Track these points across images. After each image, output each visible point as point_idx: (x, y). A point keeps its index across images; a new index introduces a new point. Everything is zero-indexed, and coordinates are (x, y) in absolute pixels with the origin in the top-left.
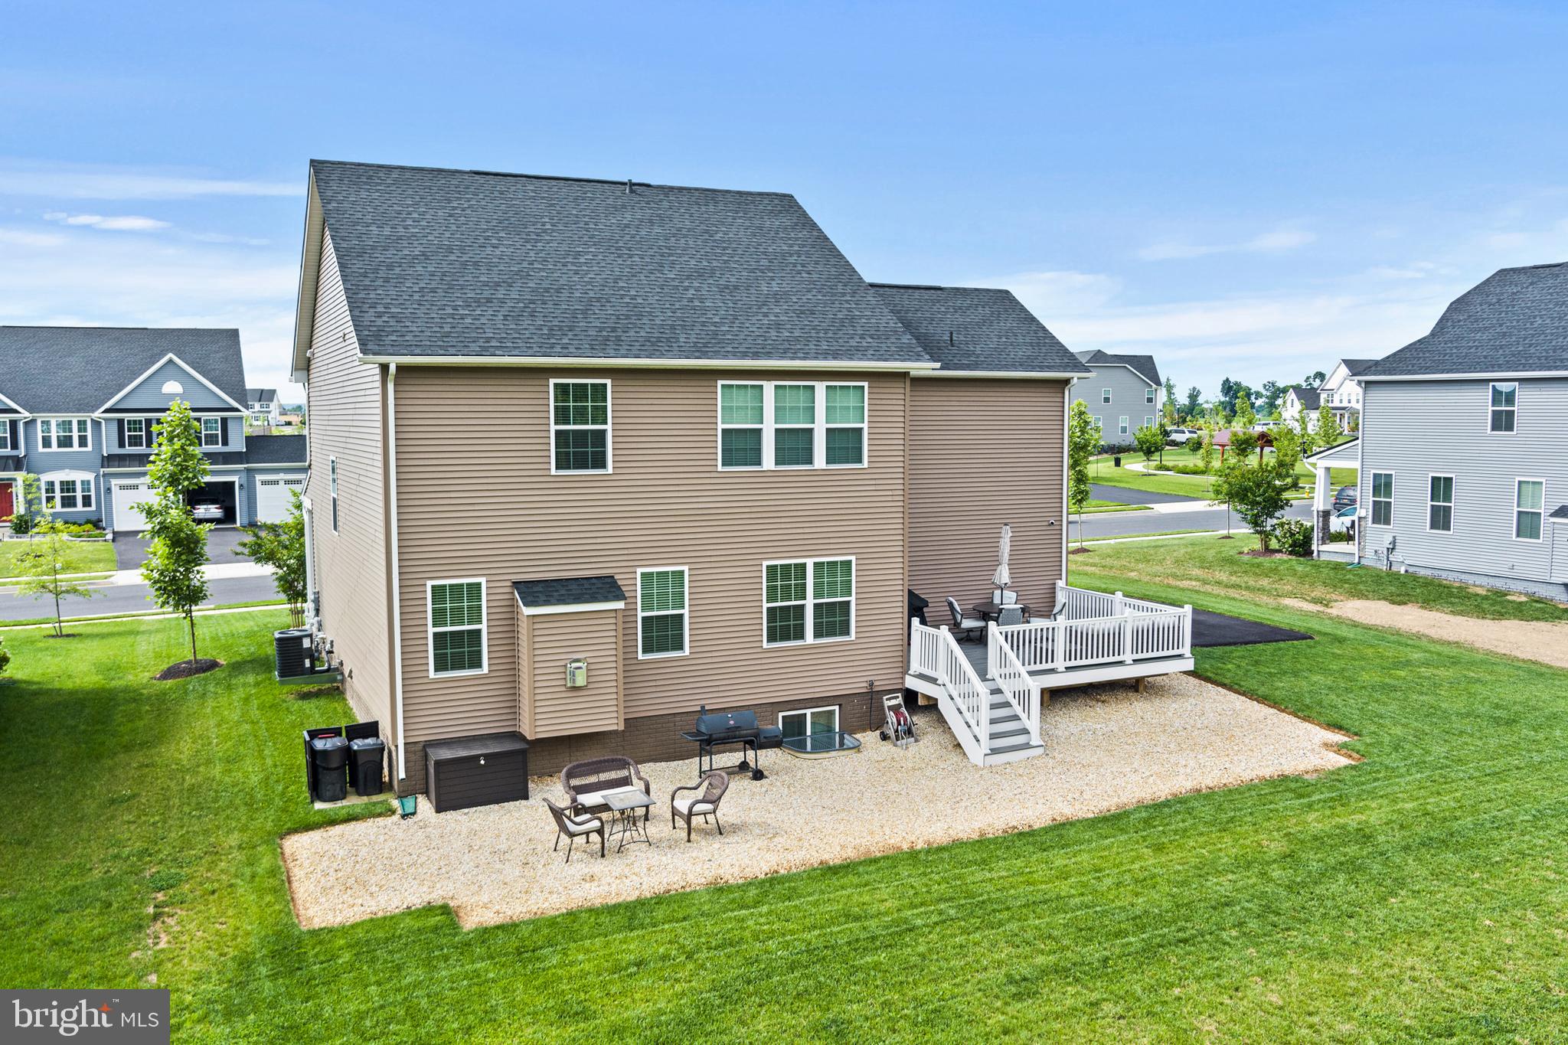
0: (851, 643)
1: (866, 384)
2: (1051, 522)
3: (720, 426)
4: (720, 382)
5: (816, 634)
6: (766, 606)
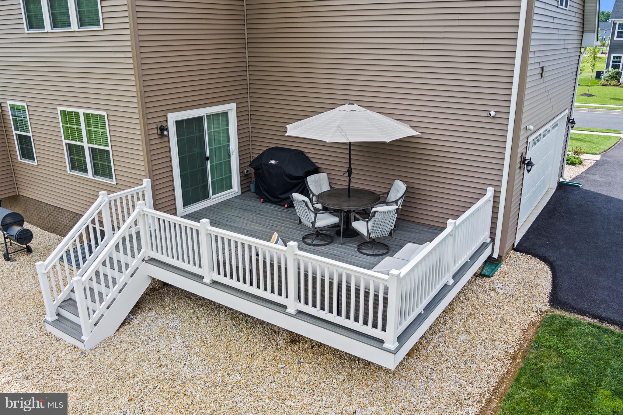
0: (114, 187)
2: (493, 113)
5: (96, 172)
6: (64, 141)
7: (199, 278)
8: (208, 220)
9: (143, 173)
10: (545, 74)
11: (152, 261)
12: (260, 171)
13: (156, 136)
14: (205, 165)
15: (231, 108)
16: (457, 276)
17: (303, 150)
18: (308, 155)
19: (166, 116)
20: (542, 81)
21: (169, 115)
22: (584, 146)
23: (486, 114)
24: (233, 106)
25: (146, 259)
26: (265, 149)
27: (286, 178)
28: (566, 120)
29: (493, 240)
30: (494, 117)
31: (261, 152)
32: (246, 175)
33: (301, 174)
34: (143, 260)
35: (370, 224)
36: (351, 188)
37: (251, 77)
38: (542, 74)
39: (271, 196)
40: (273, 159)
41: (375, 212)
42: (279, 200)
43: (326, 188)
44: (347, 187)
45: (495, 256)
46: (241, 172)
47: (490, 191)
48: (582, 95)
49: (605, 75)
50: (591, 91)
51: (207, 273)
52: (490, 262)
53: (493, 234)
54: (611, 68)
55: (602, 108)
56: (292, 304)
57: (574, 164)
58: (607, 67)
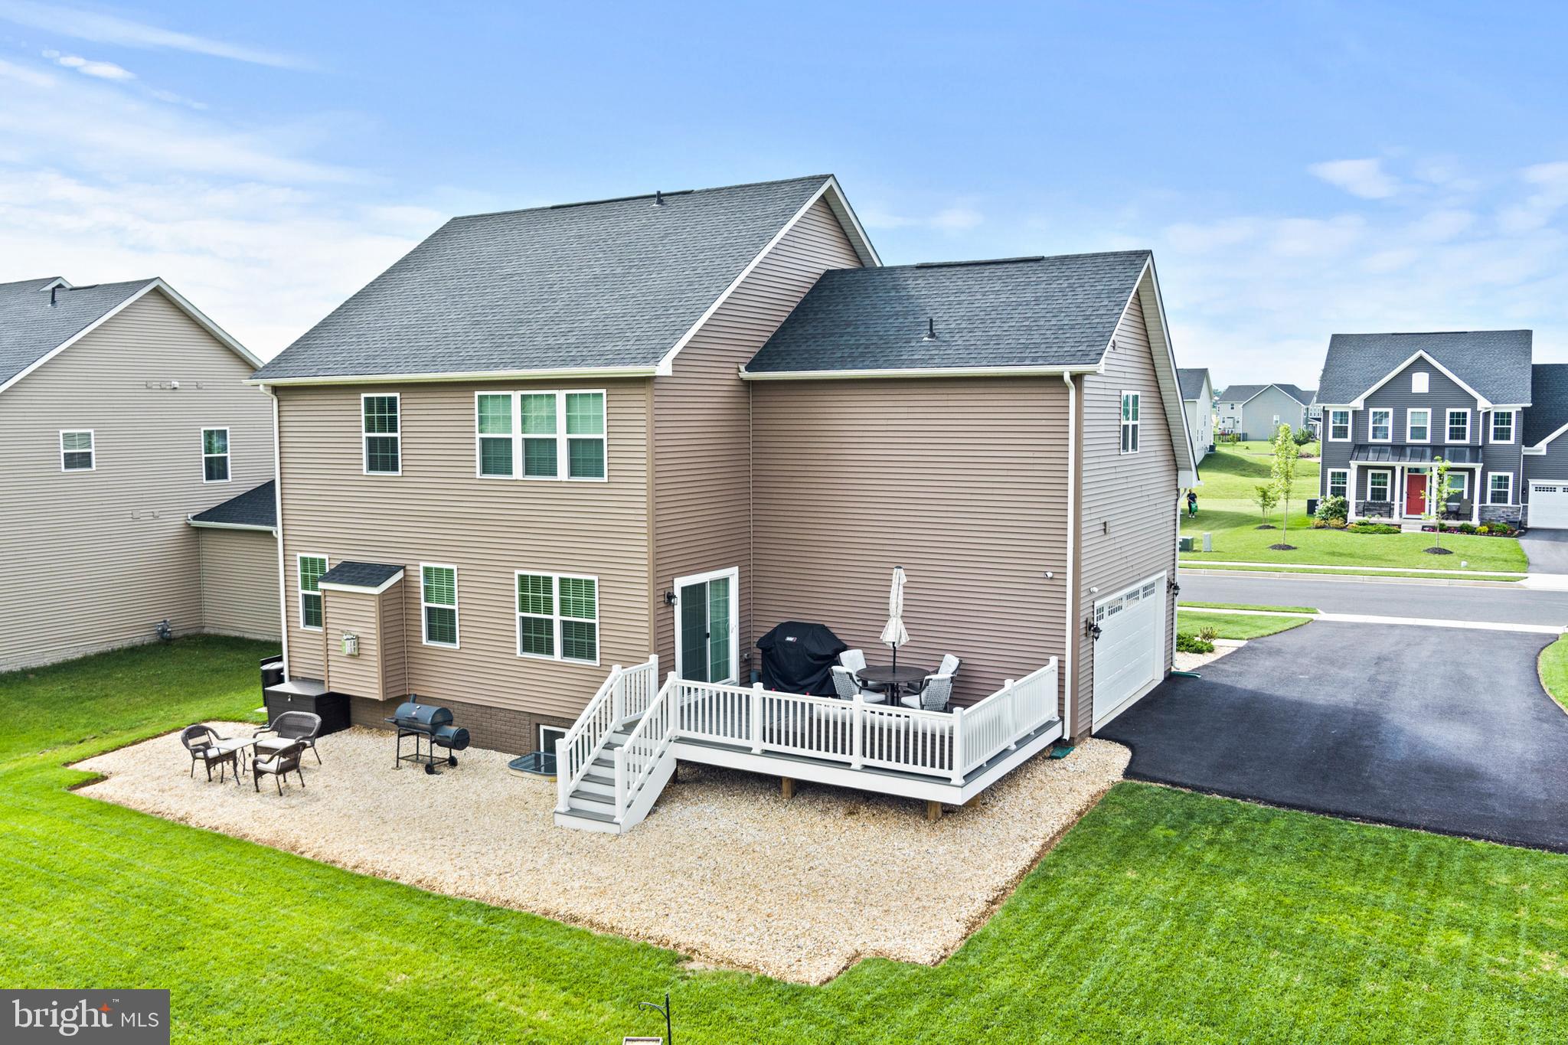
0: (595, 668)
1: (604, 391)
2: (1050, 575)
3: (478, 436)
4: (477, 393)
5: (566, 652)
6: (519, 614)
7: (747, 750)
8: (762, 684)
9: (647, 649)
10: (1109, 529)
11: (682, 740)
12: (773, 651)
13: (663, 605)
14: (705, 644)
15: (732, 573)
16: (1021, 743)
17: (827, 625)
18: (833, 631)
19: (673, 581)
20: (1107, 537)
21: (676, 580)
22: (1217, 629)
23: (1042, 575)
24: (735, 570)
25: (673, 739)
26: (775, 625)
27: (809, 659)
28: (1165, 584)
29: (1062, 719)
30: (1051, 578)
31: (769, 630)
32: (746, 660)
33: (829, 652)
34: (670, 741)
35: (923, 694)
36: (897, 664)
37: (756, 534)
38: (1105, 530)
39: (787, 684)
40: (790, 636)
41: (929, 680)
42: (799, 687)
43: (862, 666)
44: (892, 664)
45: (1067, 737)
46: (741, 657)
47: (1054, 661)
48: (1274, 547)
49: (1320, 507)
50: (1291, 538)
51: (757, 743)
52: (1061, 746)
53: (1061, 712)
54: (1329, 495)
55: (1305, 571)
56: (857, 760)
57: (1200, 651)
58: (1323, 492)
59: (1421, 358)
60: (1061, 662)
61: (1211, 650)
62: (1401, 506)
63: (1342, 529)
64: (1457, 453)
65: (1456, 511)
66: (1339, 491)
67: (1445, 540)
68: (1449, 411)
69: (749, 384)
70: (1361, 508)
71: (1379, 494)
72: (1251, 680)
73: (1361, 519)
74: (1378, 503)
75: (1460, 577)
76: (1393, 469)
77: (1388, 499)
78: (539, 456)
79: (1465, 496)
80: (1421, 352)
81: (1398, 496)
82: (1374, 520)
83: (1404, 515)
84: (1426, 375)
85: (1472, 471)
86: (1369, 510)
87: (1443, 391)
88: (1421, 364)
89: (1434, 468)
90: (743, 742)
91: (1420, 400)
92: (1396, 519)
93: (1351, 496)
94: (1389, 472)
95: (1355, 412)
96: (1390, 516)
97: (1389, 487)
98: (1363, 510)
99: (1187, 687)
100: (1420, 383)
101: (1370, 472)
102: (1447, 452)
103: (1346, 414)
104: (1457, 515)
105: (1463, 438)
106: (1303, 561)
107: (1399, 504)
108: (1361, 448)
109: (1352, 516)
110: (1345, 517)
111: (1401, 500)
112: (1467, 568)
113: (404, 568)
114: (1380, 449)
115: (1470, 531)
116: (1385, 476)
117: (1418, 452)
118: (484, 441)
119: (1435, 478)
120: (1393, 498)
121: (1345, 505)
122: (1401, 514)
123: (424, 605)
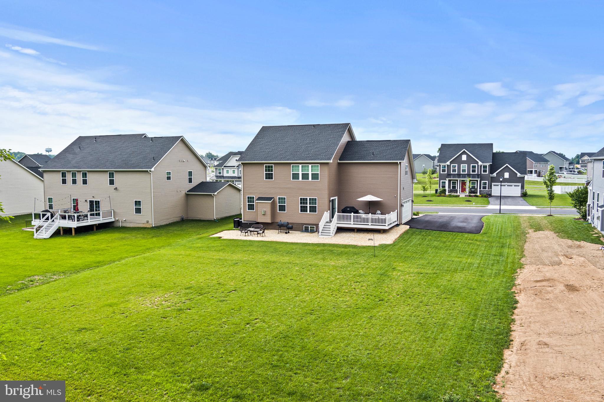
0: (316, 214)
1: (319, 165)
3: (292, 173)
4: (292, 165)
5: (310, 212)
6: (300, 205)
9: (327, 210)
11: (338, 223)
12: (345, 211)
13: (329, 203)
14: (333, 210)
16: (393, 223)
17: (354, 206)
18: (355, 208)
19: (330, 199)
22: (420, 211)
23: (394, 196)
24: (337, 197)
28: (411, 201)
29: (398, 221)
30: (396, 196)
33: (356, 211)
34: (335, 224)
37: (340, 191)
38: (404, 189)
40: (348, 209)
45: (399, 223)
47: (396, 211)
48: (427, 201)
49: (439, 191)
50: (431, 199)
51: (352, 223)
52: (397, 225)
53: (398, 219)
54: (441, 188)
55: (435, 206)
56: (370, 224)
57: (416, 215)
58: (440, 187)
59: (464, 151)
60: (398, 212)
61: (418, 215)
62: (460, 190)
63: (444, 196)
64: (474, 176)
65: (473, 191)
66: (444, 187)
67: (470, 199)
68: (471, 165)
69: (339, 163)
70: (449, 191)
71: (454, 187)
72: (427, 219)
73: (449, 194)
74: (454, 190)
75: (473, 206)
76: (457, 180)
77: (456, 189)
78: (305, 176)
79: (476, 188)
80: (464, 150)
81: (458, 187)
82: (452, 194)
83: (461, 193)
84: (466, 155)
85: (477, 181)
86: (452, 191)
87: (470, 160)
88: (464, 153)
89: (467, 180)
90: (350, 223)
91: (464, 162)
92: (458, 194)
93: (447, 188)
94: (457, 181)
95: (447, 165)
96: (457, 193)
97: (456, 185)
98: (450, 191)
99: (415, 220)
100: (464, 158)
101: (452, 181)
102: (471, 176)
103: (445, 166)
104: (474, 192)
105: (475, 172)
106: (435, 204)
107: (459, 189)
108: (449, 175)
109: (447, 193)
110: (445, 194)
111: (460, 189)
112: (475, 204)
113: (274, 198)
114: (454, 176)
115: (477, 196)
116: (456, 182)
117: (464, 176)
118: (293, 173)
119: (468, 182)
120: (457, 188)
121: (445, 190)
122: (460, 192)
123: (278, 204)
